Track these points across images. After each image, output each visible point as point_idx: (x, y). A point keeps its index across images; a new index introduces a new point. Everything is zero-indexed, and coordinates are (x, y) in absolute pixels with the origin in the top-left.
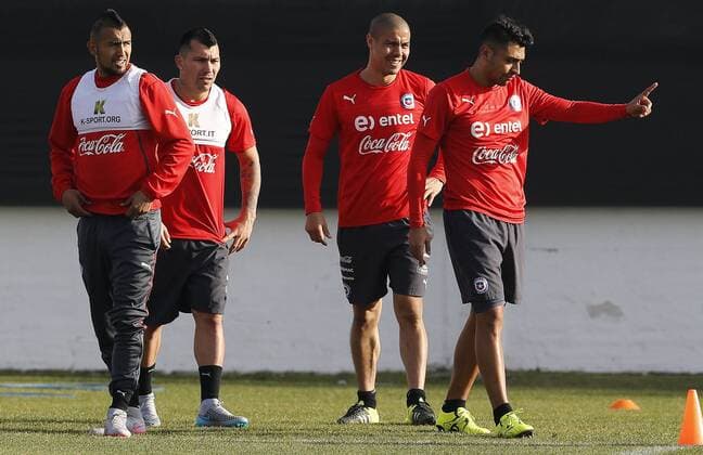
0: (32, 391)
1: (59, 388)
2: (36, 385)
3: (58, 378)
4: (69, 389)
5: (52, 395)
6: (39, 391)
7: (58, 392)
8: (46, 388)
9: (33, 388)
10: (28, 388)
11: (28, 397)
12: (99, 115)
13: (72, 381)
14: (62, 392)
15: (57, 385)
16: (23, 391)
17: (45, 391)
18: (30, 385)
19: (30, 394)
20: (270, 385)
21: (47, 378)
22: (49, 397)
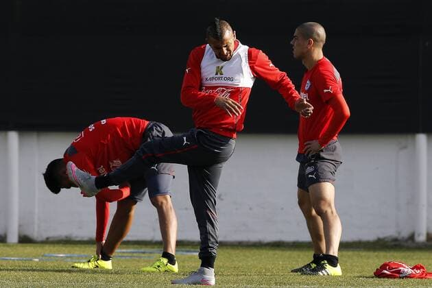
0: (125, 255)
1: (144, 253)
2: (129, 251)
3: (143, 246)
4: (151, 253)
5: (140, 257)
6: (130, 255)
7: (143, 255)
8: (136, 253)
9: (127, 252)
10: (124, 252)
11: (124, 258)
12: (219, 75)
13: (153, 248)
14: (146, 255)
15: (142, 250)
16: (120, 255)
17: (135, 255)
18: (124, 250)
19: (125, 257)
20: (283, 250)
21: (136, 246)
22: (137, 259)
